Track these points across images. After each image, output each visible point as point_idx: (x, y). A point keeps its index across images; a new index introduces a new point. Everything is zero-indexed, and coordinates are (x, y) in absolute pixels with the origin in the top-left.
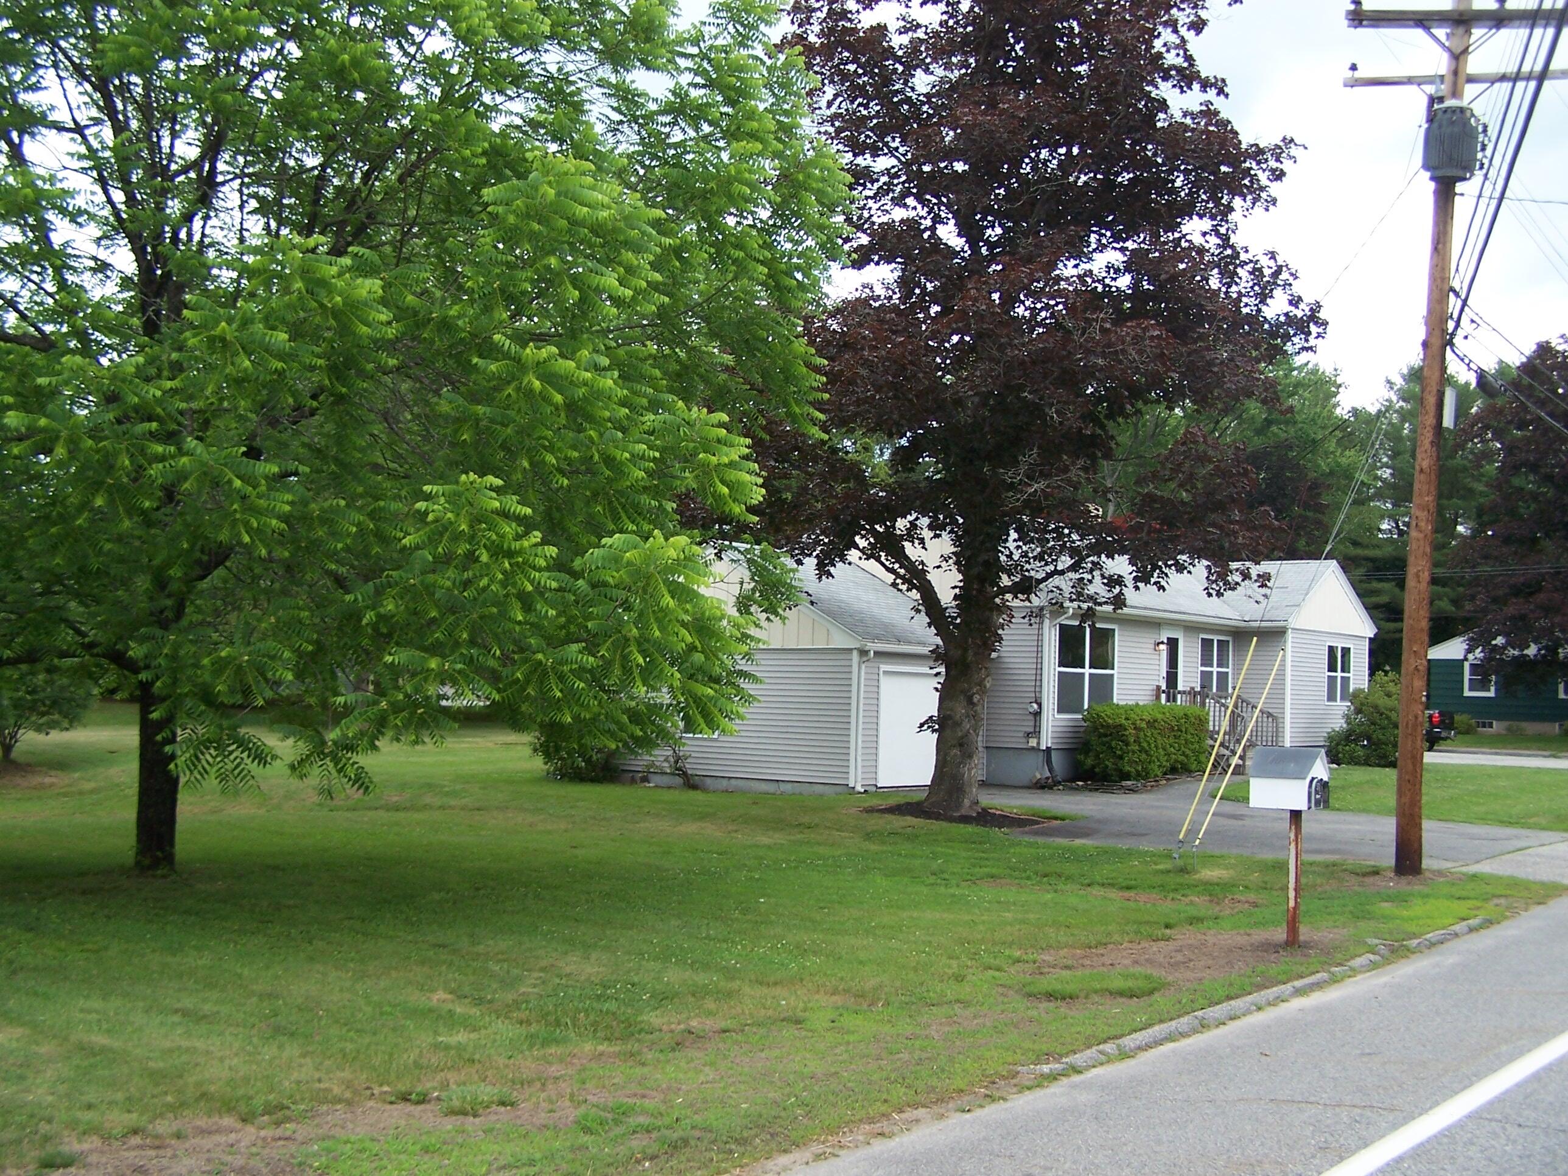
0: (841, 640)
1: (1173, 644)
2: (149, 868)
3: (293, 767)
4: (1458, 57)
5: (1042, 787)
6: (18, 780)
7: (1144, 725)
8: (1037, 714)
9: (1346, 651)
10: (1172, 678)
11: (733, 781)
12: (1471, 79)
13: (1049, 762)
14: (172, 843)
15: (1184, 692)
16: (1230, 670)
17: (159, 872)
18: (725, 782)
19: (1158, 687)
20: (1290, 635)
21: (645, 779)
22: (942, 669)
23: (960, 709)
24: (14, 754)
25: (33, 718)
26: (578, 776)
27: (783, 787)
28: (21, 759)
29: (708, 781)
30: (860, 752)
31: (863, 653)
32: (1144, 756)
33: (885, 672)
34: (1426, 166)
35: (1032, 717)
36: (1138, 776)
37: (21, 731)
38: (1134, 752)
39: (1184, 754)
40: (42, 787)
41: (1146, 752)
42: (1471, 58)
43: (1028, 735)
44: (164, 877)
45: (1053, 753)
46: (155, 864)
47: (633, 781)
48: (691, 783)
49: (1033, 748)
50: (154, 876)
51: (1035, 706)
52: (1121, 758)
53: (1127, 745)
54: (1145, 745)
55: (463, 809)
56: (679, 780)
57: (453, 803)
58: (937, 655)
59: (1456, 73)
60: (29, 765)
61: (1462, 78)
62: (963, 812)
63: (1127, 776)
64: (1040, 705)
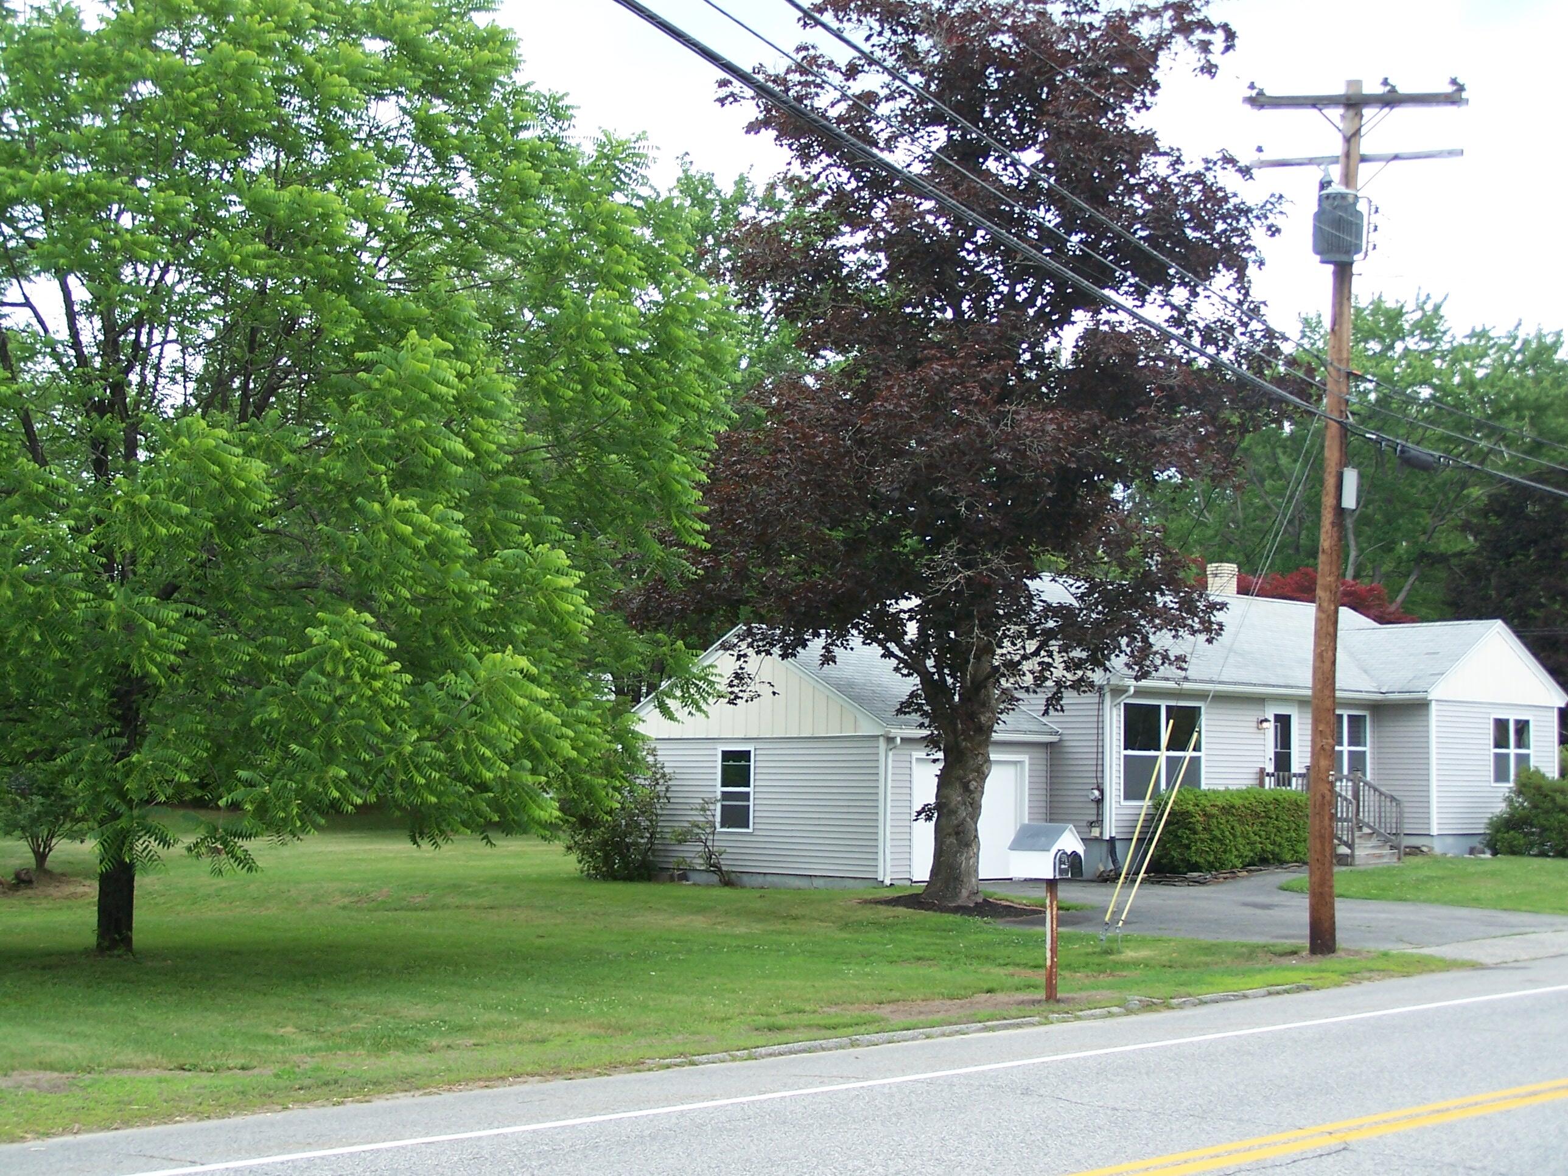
0: (868, 728)
1: (1283, 723)
2: (109, 948)
3: (189, 849)
4: (1352, 138)
5: (1105, 881)
6: (51, 890)
7: (1215, 811)
8: (1100, 801)
9: (1522, 727)
10: (1283, 761)
11: (769, 878)
12: (1364, 159)
13: (1112, 852)
14: (130, 928)
15: (1300, 775)
16: (1367, 749)
17: (116, 952)
18: (760, 879)
19: (1262, 770)
20: (1434, 706)
21: (684, 877)
22: (940, 755)
23: (956, 797)
24: (49, 863)
25: (68, 825)
26: (612, 876)
27: (818, 882)
28: (58, 870)
29: (745, 878)
30: (888, 844)
31: (890, 740)
32: (1217, 845)
33: (918, 760)
34: (1317, 251)
35: (1094, 805)
36: (1211, 867)
37: (54, 841)
38: (1202, 841)
39: (1274, 843)
40: (73, 896)
41: (1220, 841)
42: (1363, 141)
43: (1091, 824)
44: (119, 956)
45: (1118, 845)
46: (114, 944)
47: (672, 879)
48: (728, 880)
49: (1096, 839)
50: (111, 956)
51: (1096, 793)
52: (1188, 847)
53: (1195, 833)
54: (1217, 833)
55: (477, 908)
56: (715, 878)
57: (470, 902)
58: (931, 742)
59: (1348, 155)
60: (63, 875)
61: (1354, 158)
62: (960, 902)
63: (1196, 867)
64: (1102, 792)
